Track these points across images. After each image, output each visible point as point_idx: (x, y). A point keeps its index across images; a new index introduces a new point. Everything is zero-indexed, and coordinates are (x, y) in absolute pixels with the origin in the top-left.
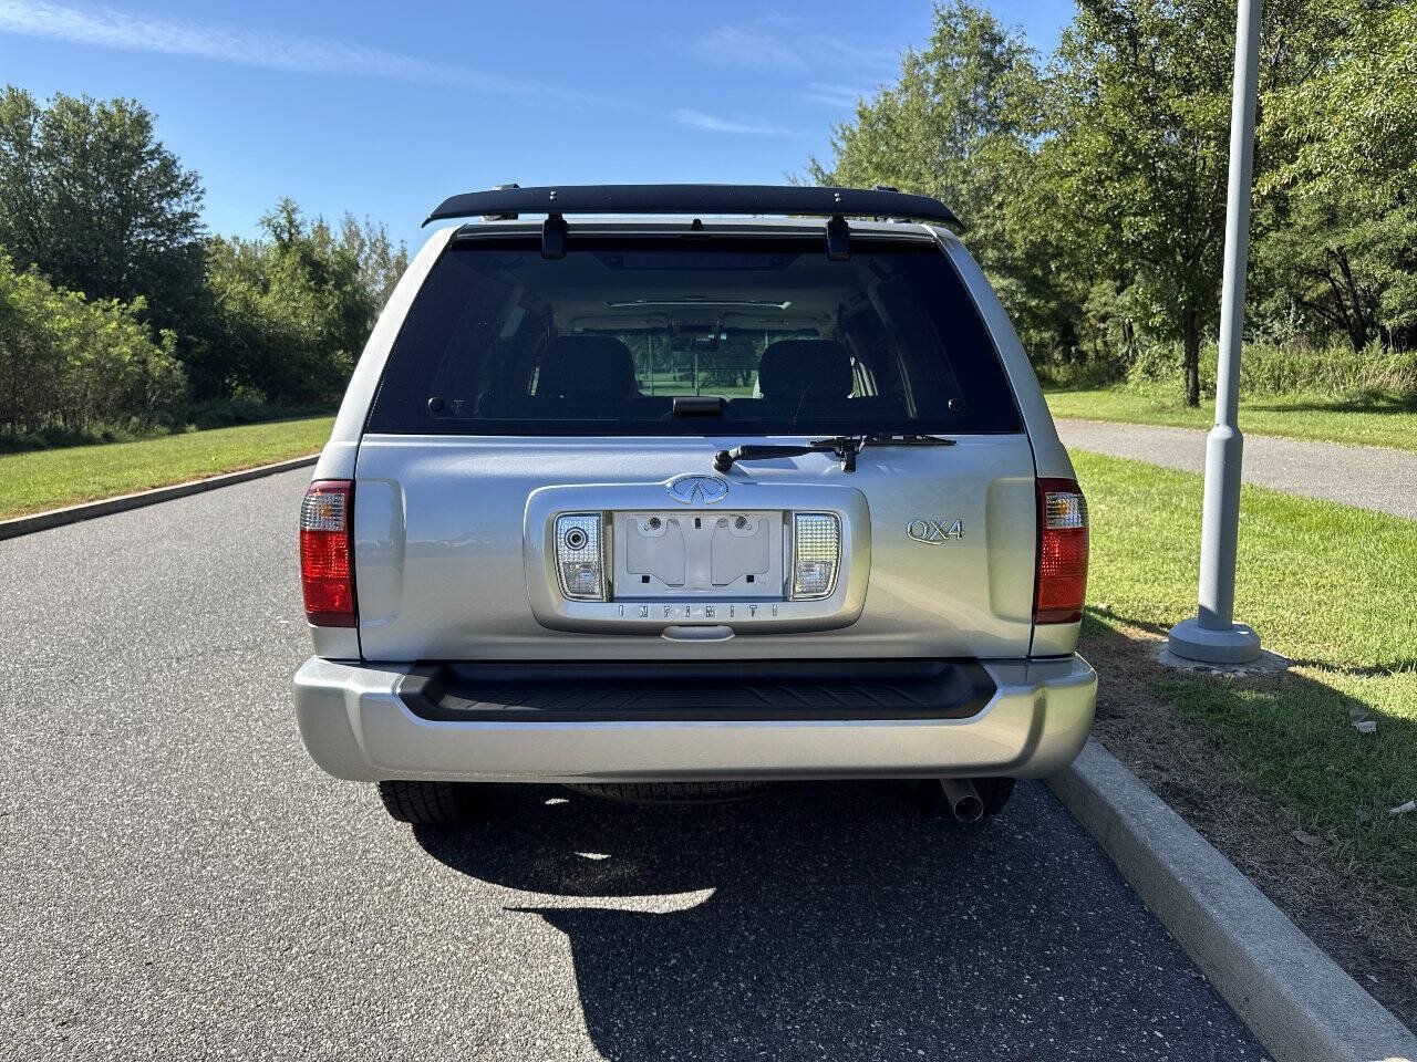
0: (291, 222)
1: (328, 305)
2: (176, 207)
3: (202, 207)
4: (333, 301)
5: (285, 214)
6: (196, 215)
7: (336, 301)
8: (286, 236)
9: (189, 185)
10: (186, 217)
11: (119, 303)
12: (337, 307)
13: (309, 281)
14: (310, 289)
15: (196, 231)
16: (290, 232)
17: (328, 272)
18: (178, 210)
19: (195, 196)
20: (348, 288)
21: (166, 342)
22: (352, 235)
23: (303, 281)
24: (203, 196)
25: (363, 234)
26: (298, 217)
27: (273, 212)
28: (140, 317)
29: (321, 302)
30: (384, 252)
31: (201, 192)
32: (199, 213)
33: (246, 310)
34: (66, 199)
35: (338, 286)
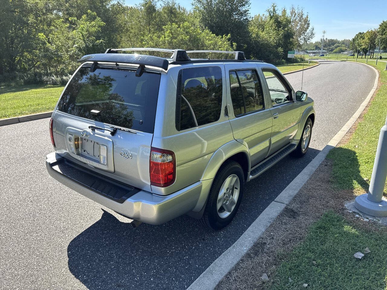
0: (274, 10)
1: (279, 35)
2: (243, 9)
3: (250, 8)
4: (281, 32)
5: (273, 8)
6: (248, 10)
7: (282, 33)
8: (272, 14)
9: (248, 2)
10: (246, 11)
11: (225, 36)
12: (282, 35)
13: (276, 27)
14: (276, 30)
15: (248, 15)
16: (273, 13)
17: (282, 24)
18: (244, 9)
19: (248, 5)
20: (286, 29)
21: (234, 46)
22: (293, 12)
23: (274, 27)
24: (250, 5)
25: (296, 12)
26: (276, 8)
27: (270, 7)
28: (229, 40)
29: (278, 33)
30: (302, 16)
31: (250, 4)
32: (249, 10)
33: (257, 36)
34: (218, 9)
35: (283, 28)
